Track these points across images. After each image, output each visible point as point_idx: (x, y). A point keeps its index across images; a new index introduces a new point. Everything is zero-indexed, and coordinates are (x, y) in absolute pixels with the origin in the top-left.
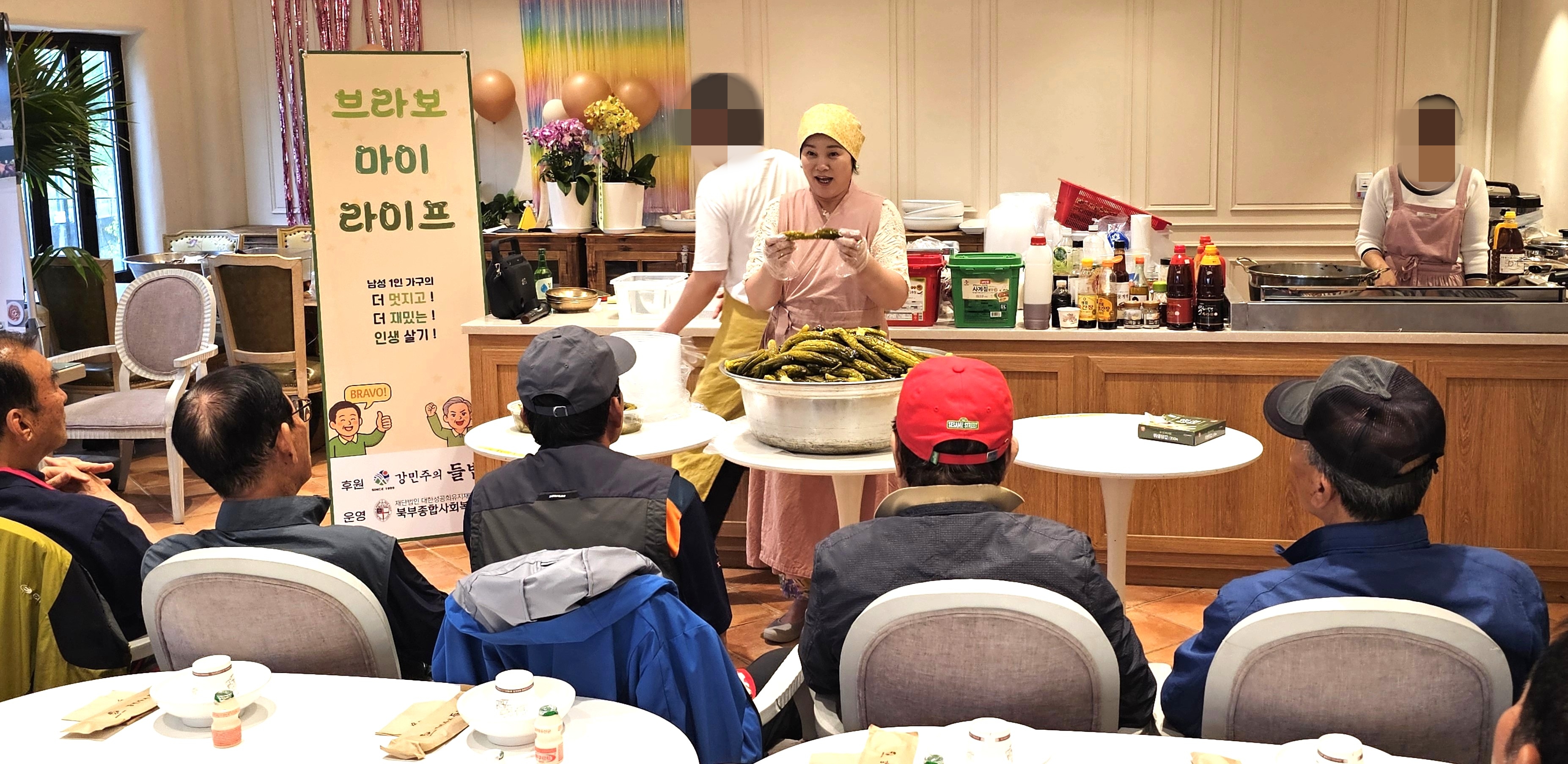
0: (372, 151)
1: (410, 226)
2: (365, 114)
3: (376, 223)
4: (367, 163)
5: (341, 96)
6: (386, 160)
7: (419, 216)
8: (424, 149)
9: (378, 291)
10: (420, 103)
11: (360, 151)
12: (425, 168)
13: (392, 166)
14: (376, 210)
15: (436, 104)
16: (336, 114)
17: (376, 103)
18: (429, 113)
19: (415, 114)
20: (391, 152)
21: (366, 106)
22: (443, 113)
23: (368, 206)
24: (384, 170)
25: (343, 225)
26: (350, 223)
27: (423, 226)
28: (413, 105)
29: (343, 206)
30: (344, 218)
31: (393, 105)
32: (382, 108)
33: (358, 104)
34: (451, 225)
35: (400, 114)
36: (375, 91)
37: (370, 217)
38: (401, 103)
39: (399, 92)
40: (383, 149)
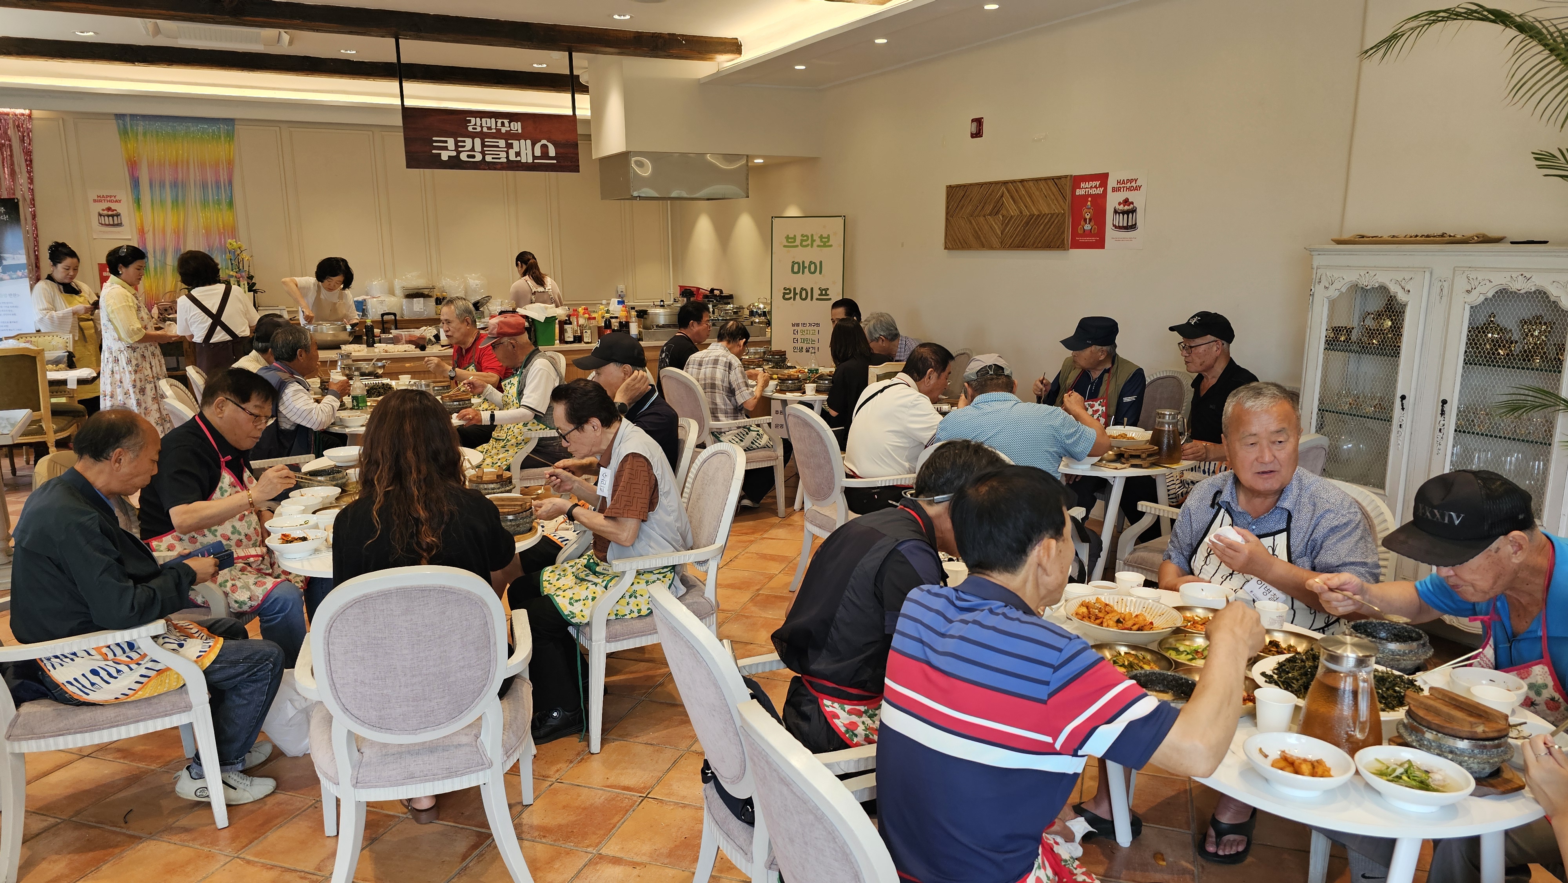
0: (798, 263)
1: (812, 299)
2: (797, 246)
3: (798, 297)
4: (796, 270)
5: (788, 238)
6: (804, 268)
7: (816, 296)
8: (821, 262)
9: (796, 328)
10: (821, 241)
11: (794, 263)
12: (821, 272)
13: (806, 270)
14: (798, 291)
15: (828, 241)
16: (785, 246)
17: (802, 241)
18: (825, 246)
19: (818, 246)
20: (806, 265)
21: (798, 242)
22: (831, 246)
23: (795, 289)
24: (803, 273)
25: (783, 298)
26: (787, 296)
27: (817, 299)
28: (818, 242)
29: (784, 288)
30: (785, 294)
31: (809, 242)
32: (804, 243)
33: (794, 242)
35: (812, 246)
36: (802, 235)
37: (795, 294)
38: (813, 241)
39: (812, 236)
40: (803, 262)
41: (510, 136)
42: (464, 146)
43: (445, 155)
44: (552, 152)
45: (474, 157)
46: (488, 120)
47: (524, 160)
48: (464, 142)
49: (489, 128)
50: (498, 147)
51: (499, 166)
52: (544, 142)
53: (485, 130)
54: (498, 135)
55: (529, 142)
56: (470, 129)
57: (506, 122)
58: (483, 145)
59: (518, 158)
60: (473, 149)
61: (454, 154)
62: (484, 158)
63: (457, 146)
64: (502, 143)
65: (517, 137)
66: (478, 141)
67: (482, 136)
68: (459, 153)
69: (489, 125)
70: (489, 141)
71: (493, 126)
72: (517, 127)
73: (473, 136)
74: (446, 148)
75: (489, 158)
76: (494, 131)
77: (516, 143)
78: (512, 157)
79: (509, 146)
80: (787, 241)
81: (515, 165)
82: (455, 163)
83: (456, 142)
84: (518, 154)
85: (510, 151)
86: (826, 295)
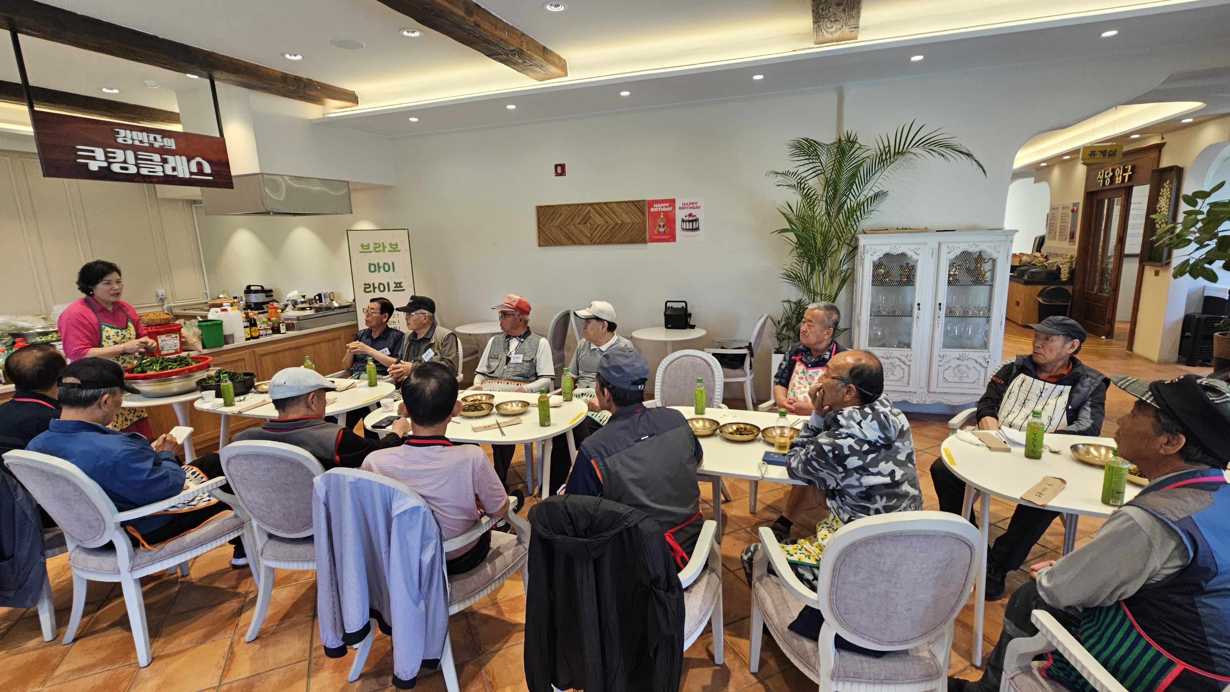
0: (374, 265)
1: (389, 290)
2: (371, 252)
3: (377, 290)
4: (372, 268)
5: (362, 246)
6: (379, 268)
7: (392, 288)
8: (393, 263)
10: (391, 247)
11: (370, 265)
12: (394, 271)
13: (382, 269)
14: (376, 285)
15: (397, 247)
16: (361, 252)
17: (375, 248)
18: (394, 251)
19: (389, 251)
20: (381, 265)
21: (372, 249)
22: (399, 251)
23: (373, 284)
24: (379, 271)
25: (365, 291)
26: (367, 290)
27: (394, 291)
28: (388, 248)
29: (365, 284)
30: (365, 288)
31: (381, 248)
32: (377, 249)
33: (369, 248)
34: (404, 290)
35: (384, 251)
36: (375, 244)
37: (374, 288)
38: (384, 247)
39: (383, 244)
40: (378, 264)
41: (163, 151)
42: (115, 158)
43: (94, 166)
44: (207, 169)
45: (126, 169)
46: (139, 133)
47: (181, 175)
48: (114, 153)
49: (141, 142)
50: (152, 160)
51: (155, 180)
52: (199, 159)
53: (137, 143)
54: (151, 149)
55: (184, 159)
56: (120, 140)
57: (159, 137)
58: (136, 158)
59: (175, 173)
60: (125, 162)
61: (105, 164)
62: (138, 170)
63: (107, 158)
64: (157, 157)
65: (172, 153)
66: (130, 155)
67: (134, 148)
68: (110, 164)
69: (141, 139)
70: (142, 154)
71: (146, 140)
72: (170, 143)
73: (125, 147)
74: (93, 158)
75: (144, 171)
76: (147, 145)
77: (170, 158)
78: (169, 172)
79: (165, 161)
80: (363, 248)
81: (171, 179)
82: (105, 174)
83: (106, 153)
84: (174, 169)
85: (166, 166)
86: (400, 287)
